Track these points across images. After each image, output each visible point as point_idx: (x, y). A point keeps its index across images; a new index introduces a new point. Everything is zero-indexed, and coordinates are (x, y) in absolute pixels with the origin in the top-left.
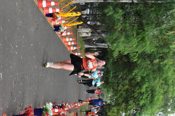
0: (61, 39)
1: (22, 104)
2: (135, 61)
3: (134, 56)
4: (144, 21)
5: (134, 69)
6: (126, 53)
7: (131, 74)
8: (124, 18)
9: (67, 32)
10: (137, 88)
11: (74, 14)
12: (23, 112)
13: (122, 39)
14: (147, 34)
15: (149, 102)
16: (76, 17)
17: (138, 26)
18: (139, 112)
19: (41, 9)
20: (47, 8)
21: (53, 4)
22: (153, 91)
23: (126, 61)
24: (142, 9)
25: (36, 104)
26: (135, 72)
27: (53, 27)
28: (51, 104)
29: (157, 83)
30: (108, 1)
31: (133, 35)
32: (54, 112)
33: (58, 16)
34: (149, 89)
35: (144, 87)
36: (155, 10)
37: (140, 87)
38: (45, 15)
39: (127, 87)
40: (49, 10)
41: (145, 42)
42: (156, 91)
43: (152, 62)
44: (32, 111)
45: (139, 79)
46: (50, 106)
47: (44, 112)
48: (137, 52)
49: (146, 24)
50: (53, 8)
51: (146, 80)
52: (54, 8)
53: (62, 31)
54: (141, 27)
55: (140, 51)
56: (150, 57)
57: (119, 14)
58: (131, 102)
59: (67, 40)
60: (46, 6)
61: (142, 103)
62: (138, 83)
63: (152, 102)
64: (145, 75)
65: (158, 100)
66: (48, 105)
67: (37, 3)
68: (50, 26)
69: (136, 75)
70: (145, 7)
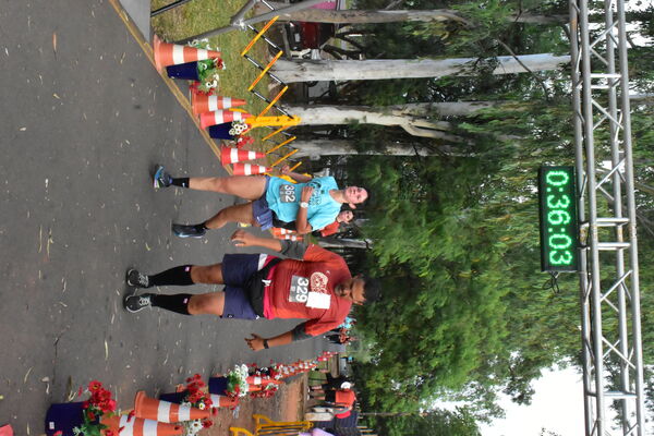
1: (181, 369)
2: (424, 274)
3: (423, 265)
4: (442, 195)
5: (419, 292)
6: (403, 260)
7: (414, 302)
8: (400, 187)
10: (425, 332)
12: (182, 387)
13: (399, 230)
14: (447, 219)
15: (449, 361)
17: (429, 204)
18: (429, 381)
19: (228, 167)
20: (241, 164)
21: (252, 155)
22: (458, 340)
23: (403, 275)
24: (438, 169)
26: (422, 298)
28: (245, 368)
29: (466, 324)
30: (367, 153)
31: (419, 223)
32: (251, 385)
34: (449, 335)
35: (440, 330)
36: (464, 172)
37: (432, 330)
39: (405, 329)
40: (244, 168)
41: (442, 237)
42: (464, 340)
43: (457, 280)
44: (201, 385)
45: (430, 313)
46: (242, 372)
47: (230, 385)
48: (428, 258)
49: (447, 200)
50: (252, 166)
51: (444, 315)
52: (254, 165)
54: (435, 208)
55: (433, 256)
56: (452, 266)
58: (413, 361)
60: (237, 161)
62: (429, 320)
63: (455, 360)
64: (442, 305)
65: (468, 356)
66: (238, 369)
67: (217, 152)
69: (423, 304)
70: (443, 165)
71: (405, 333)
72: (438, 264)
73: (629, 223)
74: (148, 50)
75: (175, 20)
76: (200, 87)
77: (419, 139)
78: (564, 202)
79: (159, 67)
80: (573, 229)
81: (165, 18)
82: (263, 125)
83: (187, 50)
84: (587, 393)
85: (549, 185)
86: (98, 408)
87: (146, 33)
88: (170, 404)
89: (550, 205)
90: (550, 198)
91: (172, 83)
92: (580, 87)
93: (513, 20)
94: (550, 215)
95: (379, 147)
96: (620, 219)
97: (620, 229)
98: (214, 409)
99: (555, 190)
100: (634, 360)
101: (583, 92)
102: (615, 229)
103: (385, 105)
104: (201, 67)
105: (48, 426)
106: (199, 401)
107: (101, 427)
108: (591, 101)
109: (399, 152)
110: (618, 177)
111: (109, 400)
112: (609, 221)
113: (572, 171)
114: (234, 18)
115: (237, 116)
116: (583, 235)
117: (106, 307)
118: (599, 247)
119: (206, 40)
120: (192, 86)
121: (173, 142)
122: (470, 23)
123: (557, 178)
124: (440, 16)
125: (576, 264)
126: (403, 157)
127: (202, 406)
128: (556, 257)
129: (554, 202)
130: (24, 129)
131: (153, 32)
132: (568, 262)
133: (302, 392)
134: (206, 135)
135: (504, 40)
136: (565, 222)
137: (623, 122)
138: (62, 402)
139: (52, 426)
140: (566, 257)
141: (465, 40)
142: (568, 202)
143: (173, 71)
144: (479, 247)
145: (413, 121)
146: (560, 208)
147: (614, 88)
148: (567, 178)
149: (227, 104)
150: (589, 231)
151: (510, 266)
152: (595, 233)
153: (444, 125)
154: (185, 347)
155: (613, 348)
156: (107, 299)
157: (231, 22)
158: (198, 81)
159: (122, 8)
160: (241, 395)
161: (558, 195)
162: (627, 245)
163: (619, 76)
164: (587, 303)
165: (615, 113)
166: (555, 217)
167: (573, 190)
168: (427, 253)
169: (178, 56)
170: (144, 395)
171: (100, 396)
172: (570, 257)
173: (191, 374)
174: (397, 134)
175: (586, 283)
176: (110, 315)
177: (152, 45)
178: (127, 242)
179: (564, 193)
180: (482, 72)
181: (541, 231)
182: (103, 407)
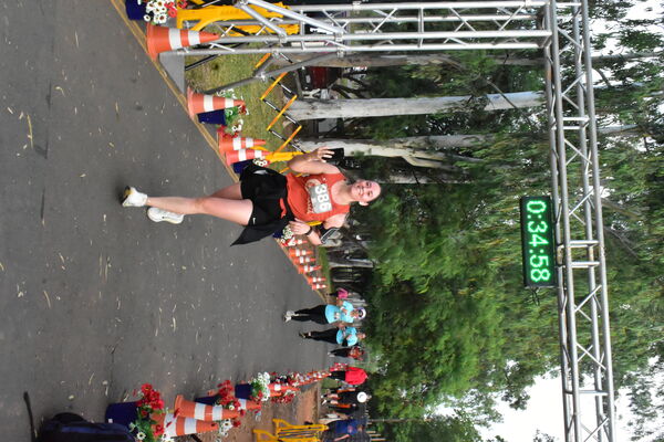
0: (285, 251)
1: (212, 376)
2: (423, 291)
4: (440, 219)
5: (424, 307)
6: (407, 278)
7: (419, 317)
8: (403, 213)
9: (296, 240)
10: (429, 343)
12: (213, 392)
13: (400, 251)
14: (445, 241)
15: (451, 369)
17: (428, 227)
18: (433, 388)
22: (459, 349)
23: (407, 291)
24: (435, 195)
25: (239, 375)
26: (425, 313)
28: (267, 376)
29: (466, 334)
31: (420, 244)
32: (273, 391)
34: (450, 345)
35: (442, 341)
36: (459, 198)
37: (435, 341)
39: (410, 340)
41: (441, 257)
42: (464, 349)
43: (455, 293)
44: (230, 390)
45: (433, 326)
46: (264, 379)
47: (254, 391)
48: (427, 276)
49: (444, 223)
51: (446, 328)
53: (287, 237)
54: (434, 230)
55: (432, 275)
56: (453, 283)
57: (392, 205)
58: (418, 370)
59: (298, 253)
61: (438, 371)
62: (431, 333)
63: (457, 369)
64: (444, 318)
65: (468, 364)
66: (261, 377)
70: (440, 192)
71: (410, 345)
72: (438, 282)
73: (598, 245)
74: (183, 100)
75: (204, 72)
76: (227, 130)
77: (419, 168)
78: (542, 227)
79: (192, 113)
80: (550, 250)
81: (196, 72)
82: (279, 160)
83: (216, 98)
84: (565, 392)
85: (531, 214)
86: (149, 406)
87: (181, 85)
88: (204, 406)
89: (530, 230)
90: (531, 223)
91: (203, 128)
92: (554, 128)
93: (501, 63)
95: (383, 176)
96: (591, 241)
97: (591, 249)
98: (242, 411)
99: (535, 217)
100: (605, 363)
101: (557, 132)
102: (587, 249)
103: (387, 138)
104: (227, 113)
105: (107, 421)
106: (228, 404)
107: (152, 422)
108: (564, 141)
109: (402, 180)
110: (588, 204)
111: (158, 400)
112: (581, 244)
113: (549, 201)
114: (256, 72)
115: (258, 154)
116: (560, 255)
117: (151, 322)
118: (573, 265)
119: (232, 90)
120: (220, 130)
121: (203, 178)
122: (462, 66)
123: (536, 207)
124: (436, 59)
125: (554, 281)
126: (404, 185)
127: (232, 407)
128: (537, 275)
129: (534, 227)
130: (84, 175)
131: (187, 84)
132: (546, 279)
133: (316, 399)
134: (231, 171)
135: (494, 81)
136: (544, 244)
137: (592, 159)
138: (119, 401)
139: (110, 421)
140: (545, 274)
141: (458, 82)
142: (546, 227)
143: (203, 117)
145: (414, 152)
146: (539, 233)
147: (584, 129)
148: (543, 204)
149: (250, 143)
150: (564, 251)
151: (504, 282)
152: (569, 254)
153: (440, 156)
154: (215, 357)
155: (586, 352)
156: (152, 315)
157: (254, 75)
158: (224, 125)
159: (162, 66)
160: (263, 400)
161: (537, 222)
162: (597, 263)
163: (588, 118)
164: (564, 314)
165: (585, 151)
167: (550, 216)
168: (426, 272)
169: (208, 105)
170: (182, 399)
171: (151, 396)
172: (549, 275)
173: (219, 380)
174: (399, 164)
175: (563, 297)
176: (154, 328)
177: (186, 96)
178: (168, 265)
179: (542, 219)
180: (474, 108)
181: (523, 252)
182: (154, 406)
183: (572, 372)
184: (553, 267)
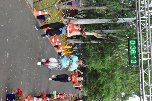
1: (40, 91)
2: (100, 72)
3: (100, 70)
4: (104, 52)
5: (99, 77)
6: (95, 69)
8: (94, 51)
10: (100, 87)
11: (69, 47)
13: (94, 61)
15: (107, 94)
16: (70, 48)
17: (101, 55)
18: (101, 100)
19: (52, 43)
21: (58, 40)
22: (109, 89)
23: (95, 73)
24: (104, 46)
25: (48, 92)
27: (58, 53)
29: (111, 84)
30: (86, 42)
31: (99, 59)
32: (57, 97)
33: (60, 47)
34: (107, 88)
35: (104, 86)
37: (102, 86)
38: (54, 46)
39: (95, 86)
40: (55, 43)
41: (105, 63)
42: (110, 89)
43: (108, 74)
45: (102, 82)
46: (55, 93)
47: (52, 96)
48: (101, 68)
49: (106, 54)
50: (58, 43)
51: (105, 83)
54: (103, 56)
55: (102, 68)
56: (107, 71)
57: (92, 49)
58: (97, 95)
60: (54, 41)
61: (103, 95)
62: (101, 84)
63: (108, 94)
64: (105, 80)
65: (111, 93)
66: (54, 92)
67: (49, 39)
68: (56, 52)
69: (100, 80)
70: (104, 45)
72: (103, 70)
73: (150, 53)
74: (33, 11)
75: (39, 6)
77: (99, 39)
78: (134, 48)
79: (35, 16)
80: (137, 55)
81: (37, 5)
83: (42, 12)
85: (131, 44)
87: (32, 7)
88: (37, 98)
89: (131, 49)
90: (131, 47)
92: (138, 20)
93: (122, 9)
94: (131, 51)
95: (89, 41)
96: (148, 52)
97: (148, 55)
98: (48, 100)
99: (132, 45)
101: (139, 22)
102: (147, 55)
103: (90, 30)
104: (46, 16)
105: (6, 99)
106: (44, 98)
107: (20, 100)
109: (94, 42)
110: (147, 42)
111: (21, 93)
112: (145, 53)
113: (136, 41)
114: (53, 4)
116: (139, 56)
117: (21, 73)
118: (143, 59)
119: (47, 10)
120: (43, 21)
122: (111, 10)
123: (132, 42)
124: (104, 8)
125: (137, 63)
126: (95, 44)
127: (45, 99)
128: (133, 61)
129: (132, 48)
130: (2, 26)
131: (34, 7)
132: (135, 63)
135: (120, 14)
136: (135, 53)
137: (149, 29)
138: (10, 94)
140: (135, 62)
141: (110, 14)
142: (135, 48)
143: (39, 17)
144: (114, 66)
145: (97, 34)
146: (134, 50)
147: (146, 21)
148: (135, 42)
150: (141, 55)
153: (105, 35)
154: (41, 85)
155: (147, 84)
156: (22, 71)
157: (53, 5)
158: (45, 20)
160: (54, 99)
162: (150, 58)
163: (148, 17)
164: (140, 73)
165: (147, 26)
166: (132, 52)
167: (136, 45)
169: (40, 13)
170: (30, 96)
171: (19, 92)
172: (136, 62)
174: (93, 38)
175: (140, 68)
176: (22, 74)
177: (34, 11)
178: (27, 57)
179: (134, 46)
180: (114, 22)
181: (129, 55)
182: (20, 95)
183: (143, 89)
184: (137, 59)
